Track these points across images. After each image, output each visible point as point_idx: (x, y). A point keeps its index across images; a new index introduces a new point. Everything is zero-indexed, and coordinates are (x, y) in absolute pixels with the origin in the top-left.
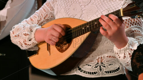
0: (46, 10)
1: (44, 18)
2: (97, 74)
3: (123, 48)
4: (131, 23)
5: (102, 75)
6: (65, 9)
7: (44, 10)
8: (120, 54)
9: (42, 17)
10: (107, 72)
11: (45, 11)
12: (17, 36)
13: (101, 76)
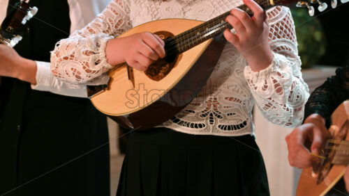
0: (117, 12)
1: (116, 27)
2: (203, 128)
3: (264, 70)
4: (275, 34)
5: (213, 132)
6: (150, 9)
7: (114, 11)
8: (256, 82)
9: (111, 25)
10: (222, 127)
11: (117, 14)
12: (70, 57)
13: (210, 133)
